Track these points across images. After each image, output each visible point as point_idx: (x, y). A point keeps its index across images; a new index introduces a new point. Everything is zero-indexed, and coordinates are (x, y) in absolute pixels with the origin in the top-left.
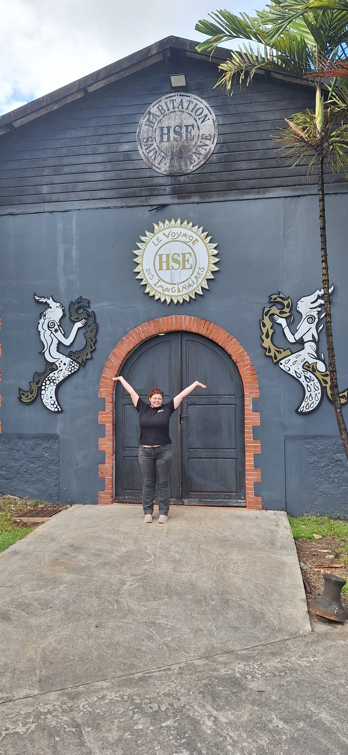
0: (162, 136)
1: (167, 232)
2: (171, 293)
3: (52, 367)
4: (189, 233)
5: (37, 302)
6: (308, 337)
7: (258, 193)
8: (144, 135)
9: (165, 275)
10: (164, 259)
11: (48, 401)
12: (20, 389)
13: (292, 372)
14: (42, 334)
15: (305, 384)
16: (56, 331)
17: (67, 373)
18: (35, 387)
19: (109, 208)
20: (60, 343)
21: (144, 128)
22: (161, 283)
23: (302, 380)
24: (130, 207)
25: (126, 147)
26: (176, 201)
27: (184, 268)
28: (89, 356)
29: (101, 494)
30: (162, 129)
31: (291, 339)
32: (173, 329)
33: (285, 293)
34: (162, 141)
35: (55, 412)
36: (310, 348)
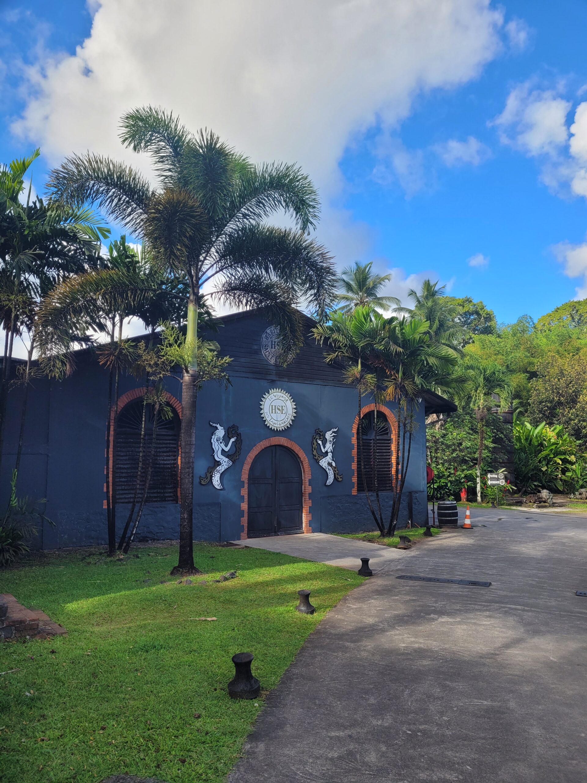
0: (272, 345)
1: (275, 394)
2: (276, 426)
3: (218, 464)
4: (284, 396)
5: (211, 425)
6: (329, 451)
7: (310, 381)
8: (264, 343)
9: (274, 415)
10: (274, 408)
11: (216, 483)
12: (200, 477)
13: (324, 467)
14: (213, 444)
15: (328, 472)
16: (221, 443)
17: (226, 467)
18: (209, 475)
19: (248, 378)
20: (223, 450)
21: (264, 339)
22: (272, 420)
23: (327, 470)
24: (257, 379)
25: (256, 347)
26: (278, 379)
27: (282, 413)
28: (238, 458)
29: (242, 534)
31: (323, 451)
32: (277, 444)
33: (321, 430)
34: (272, 348)
35: (219, 490)
36: (330, 455)
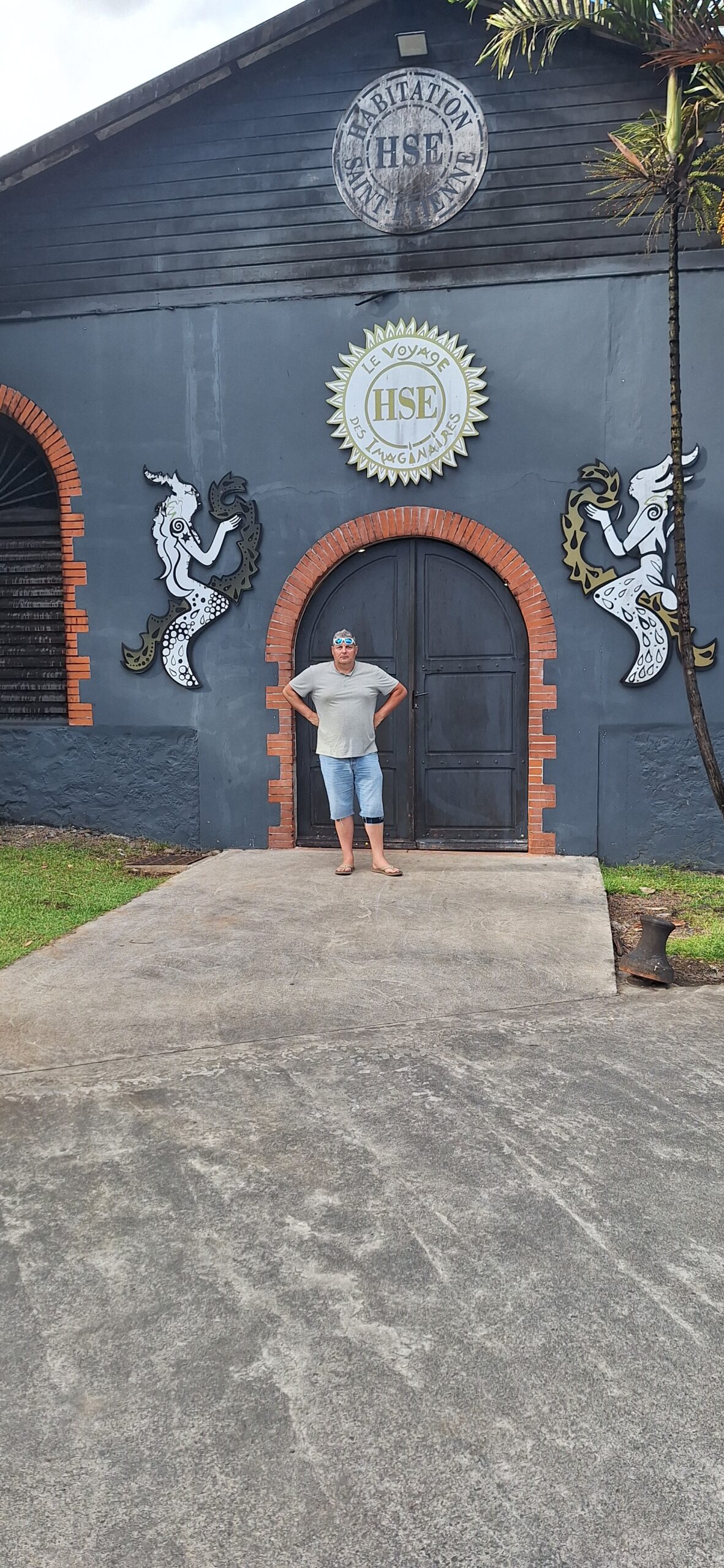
0: (381, 153)
1: (390, 346)
2: (397, 465)
3: (180, 606)
4: (432, 347)
5: (150, 482)
6: (648, 546)
7: (563, 268)
8: (346, 154)
9: (387, 429)
10: (385, 398)
11: (175, 668)
12: (124, 647)
13: (617, 612)
14: (160, 543)
15: (639, 632)
16: (186, 538)
17: (208, 617)
18: (150, 642)
19: (281, 299)
20: (193, 561)
21: (347, 139)
22: (379, 445)
23: (635, 624)
24: (320, 297)
25: (312, 178)
26: (407, 284)
27: (422, 415)
28: (248, 585)
29: (274, 831)
30: (381, 141)
31: (617, 549)
32: (401, 532)
33: (610, 460)
34: (381, 165)
35: (188, 688)
36: (651, 565)
